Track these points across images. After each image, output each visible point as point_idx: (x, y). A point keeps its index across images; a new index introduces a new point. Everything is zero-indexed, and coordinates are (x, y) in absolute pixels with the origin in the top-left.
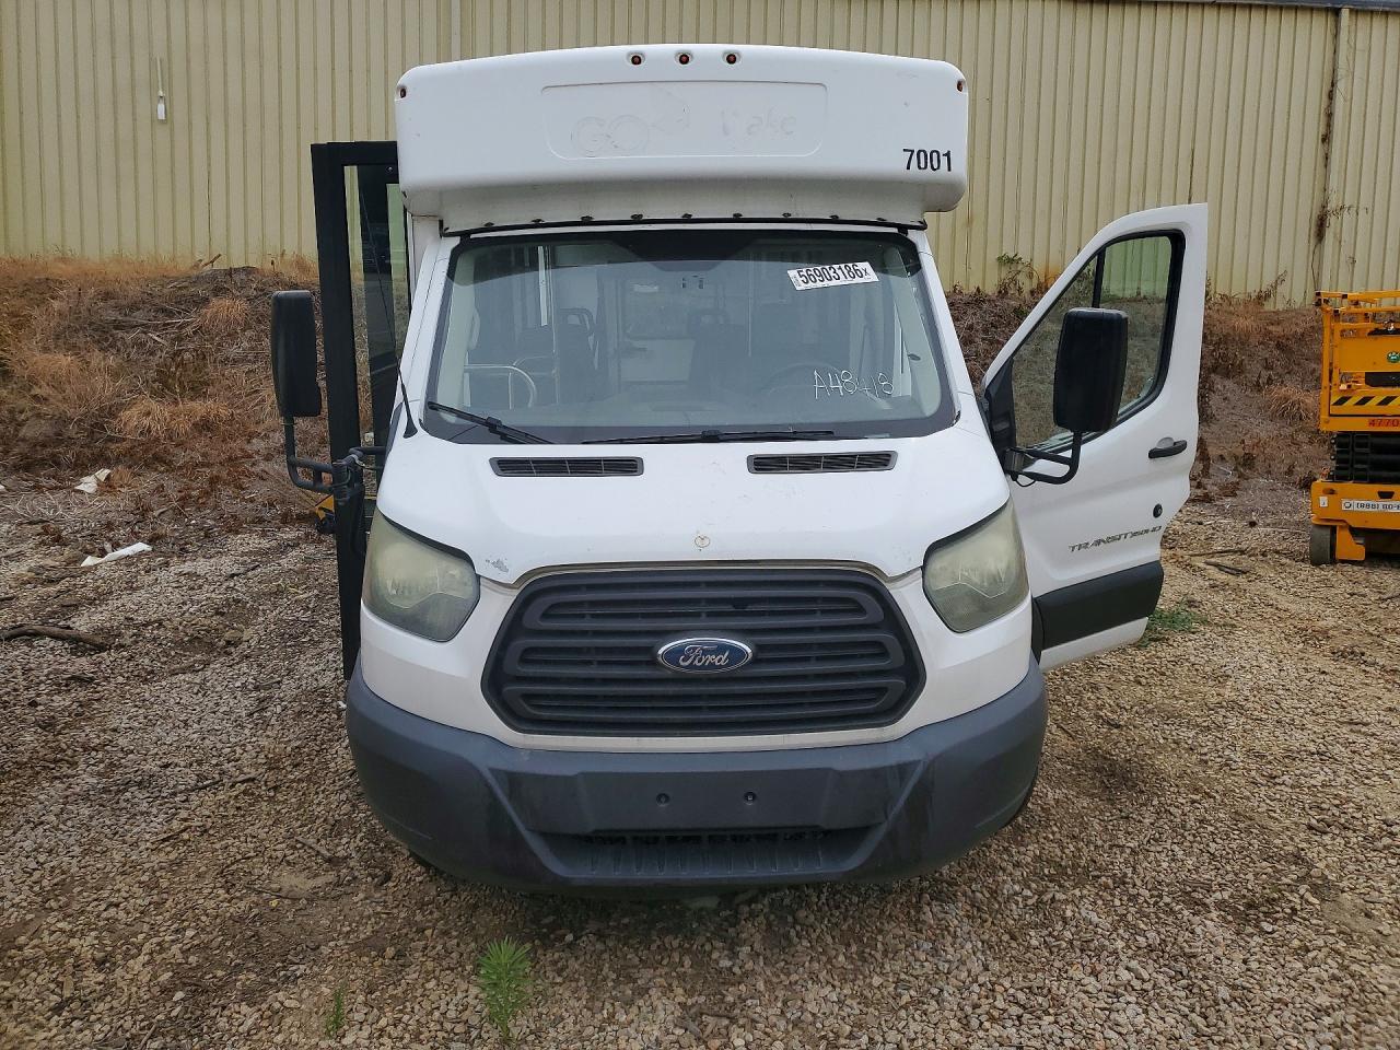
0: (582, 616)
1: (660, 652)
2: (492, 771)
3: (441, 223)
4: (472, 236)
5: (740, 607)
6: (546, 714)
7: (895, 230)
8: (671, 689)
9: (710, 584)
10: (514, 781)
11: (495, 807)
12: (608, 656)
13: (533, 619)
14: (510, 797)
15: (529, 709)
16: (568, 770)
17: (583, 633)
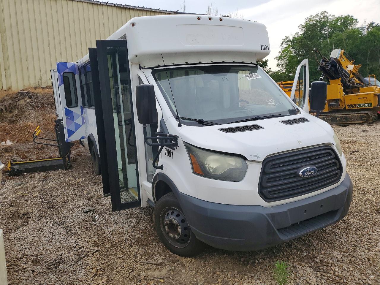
0: (277, 167)
1: (300, 173)
2: (266, 214)
3: (140, 65)
4: (155, 69)
5: (310, 158)
6: (274, 196)
7: (255, 65)
8: (302, 183)
9: (302, 154)
10: (273, 216)
11: (269, 225)
12: (285, 177)
13: (267, 170)
14: (272, 221)
15: (271, 196)
16: (285, 209)
17: (278, 172)
